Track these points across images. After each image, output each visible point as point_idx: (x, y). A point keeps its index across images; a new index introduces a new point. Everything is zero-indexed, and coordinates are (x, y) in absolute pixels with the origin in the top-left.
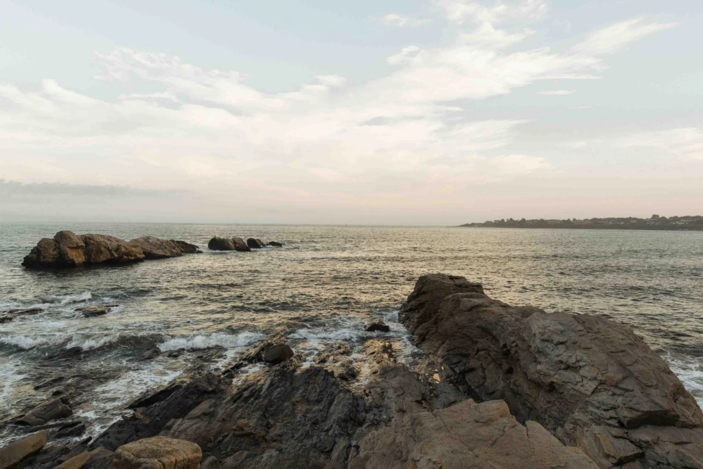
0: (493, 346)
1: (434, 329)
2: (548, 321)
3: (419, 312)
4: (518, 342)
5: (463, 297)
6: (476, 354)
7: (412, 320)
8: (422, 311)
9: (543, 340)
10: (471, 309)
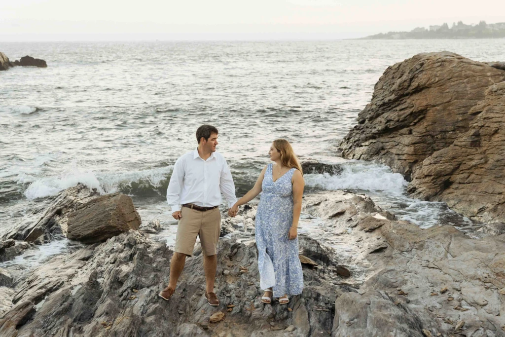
3: (410, 132)
7: (393, 151)
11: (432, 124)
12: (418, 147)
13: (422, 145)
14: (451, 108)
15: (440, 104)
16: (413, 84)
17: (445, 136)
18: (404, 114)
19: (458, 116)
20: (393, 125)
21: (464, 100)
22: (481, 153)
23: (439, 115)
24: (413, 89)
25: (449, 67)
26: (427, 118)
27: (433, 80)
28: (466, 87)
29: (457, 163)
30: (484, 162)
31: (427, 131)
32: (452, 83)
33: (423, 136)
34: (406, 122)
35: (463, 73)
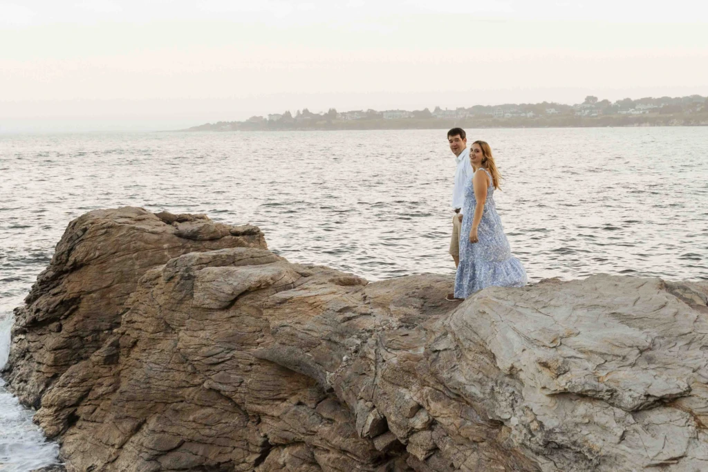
0: (324, 429)
1: (107, 381)
2: (561, 314)
3: (60, 329)
4: (435, 407)
5: (202, 264)
6: (258, 462)
7: (36, 356)
8: (68, 326)
9: (563, 395)
10: (232, 303)
11: (83, 320)
12: (60, 355)
13: (66, 351)
14: (111, 295)
15: (96, 290)
16: (70, 258)
17: (98, 338)
18: (54, 302)
19: (118, 307)
20: (42, 317)
21: (129, 284)
22: (114, 375)
23: (94, 306)
24: (71, 266)
25: (117, 235)
26: (80, 310)
27: (92, 255)
28: (133, 265)
29: (85, 388)
30: (111, 390)
31: (76, 330)
32: (117, 260)
33: (70, 337)
34: (56, 313)
35: (133, 245)
